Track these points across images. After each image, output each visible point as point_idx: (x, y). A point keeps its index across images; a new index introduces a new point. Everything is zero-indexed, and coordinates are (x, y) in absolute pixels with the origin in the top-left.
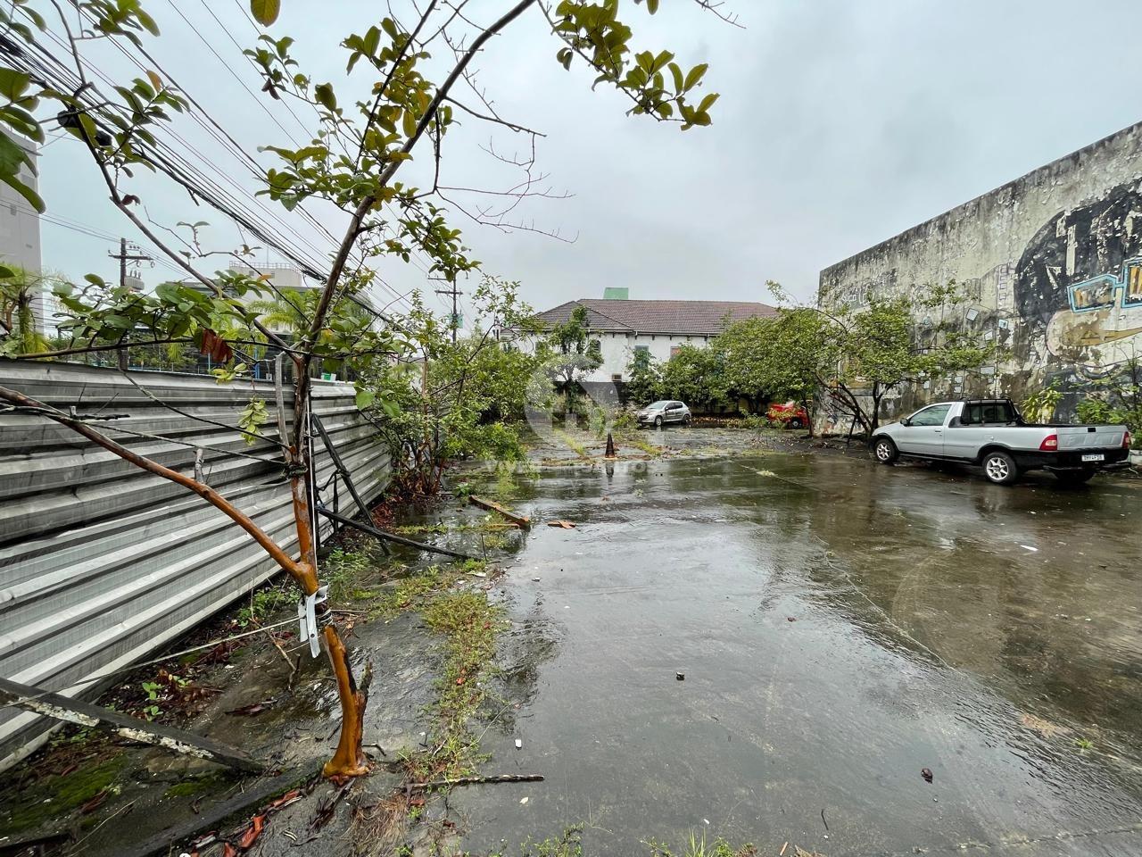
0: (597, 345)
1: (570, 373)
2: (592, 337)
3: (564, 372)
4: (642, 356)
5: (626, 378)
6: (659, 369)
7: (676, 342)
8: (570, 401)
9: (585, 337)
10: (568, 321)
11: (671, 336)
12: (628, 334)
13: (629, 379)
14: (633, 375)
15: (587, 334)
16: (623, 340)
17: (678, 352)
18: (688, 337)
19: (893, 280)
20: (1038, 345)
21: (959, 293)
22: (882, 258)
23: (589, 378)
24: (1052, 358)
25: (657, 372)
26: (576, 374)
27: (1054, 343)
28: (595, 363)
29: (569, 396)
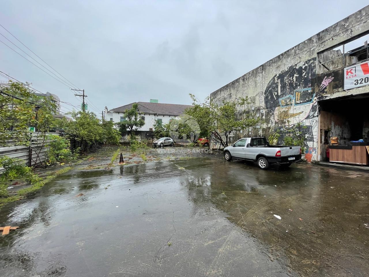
0: (143, 118)
1: (132, 128)
2: (141, 115)
3: (130, 127)
4: (159, 122)
5: (154, 130)
6: (165, 126)
7: (171, 118)
9: (138, 115)
10: (132, 109)
11: (170, 116)
12: (155, 115)
14: (156, 128)
16: (153, 117)
18: (174, 116)
19: (231, 97)
20: (272, 118)
21: (249, 101)
22: (227, 89)
23: (140, 129)
24: (276, 123)
25: (164, 128)
26: (134, 128)
27: (276, 118)
28: (142, 124)
29: (132, 136)
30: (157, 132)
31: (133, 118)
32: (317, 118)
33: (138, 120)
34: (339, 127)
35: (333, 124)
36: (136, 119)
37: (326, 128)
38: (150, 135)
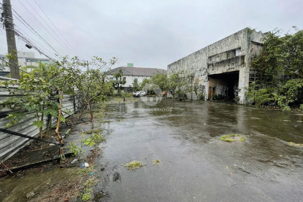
0: (125, 78)
1: (118, 85)
2: (124, 76)
3: (117, 84)
4: (136, 81)
5: (132, 86)
6: (140, 84)
7: (143, 78)
8: (119, 91)
9: (122, 76)
10: (118, 72)
11: (142, 76)
13: (133, 86)
14: (134, 85)
15: (123, 76)
16: (131, 77)
17: (144, 80)
18: (146, 76)
19: (177, 69)
20: (193, 82)
21: (185, 72)
22: (175, 64)
23: (123, 86)
24: (195, 84)
25: (139, 85)
26: (120, 85)
27: (195, 82)
28: (125, 82)
29: (118, 90)
30: (135, 88)
31: (119, 79)
32: (207, 82)
33: (122, 80)
34: (222, 86)
35: (218, 84)
36: (121, 79)
37: (214, 87)
38: (130, 89)
